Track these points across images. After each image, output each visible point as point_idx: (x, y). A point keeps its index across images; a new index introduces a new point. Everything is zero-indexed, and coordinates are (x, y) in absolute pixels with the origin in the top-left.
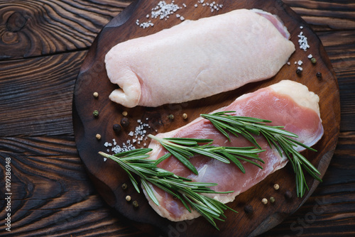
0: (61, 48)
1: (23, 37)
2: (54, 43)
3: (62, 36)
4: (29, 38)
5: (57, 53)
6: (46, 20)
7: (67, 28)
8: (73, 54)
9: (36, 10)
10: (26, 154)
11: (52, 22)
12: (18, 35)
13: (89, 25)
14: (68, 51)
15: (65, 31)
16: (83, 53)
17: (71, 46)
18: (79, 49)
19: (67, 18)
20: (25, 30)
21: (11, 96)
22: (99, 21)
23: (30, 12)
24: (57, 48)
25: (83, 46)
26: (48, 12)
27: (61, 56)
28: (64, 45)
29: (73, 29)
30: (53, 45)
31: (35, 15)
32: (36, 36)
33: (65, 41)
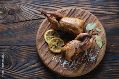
0: (24, 20)
1: (13, 17)
2: (23, 18)
4: (15, 17)
5: (23, 21)
6: (20, 11)
9: (17, 9)
10: (17, 51)
11: (22, 12)
13: (33, 13)
14: (27, 21)
15: (26, 15)
17: (28, 19)
18: (30, 20)
19: (27, 11)
20: (14, 14)
22: (36, 12)
26: (21, 9)
28: (25, 19)
29: (28, 14)
32: (17, 16)
33: (26, 18)
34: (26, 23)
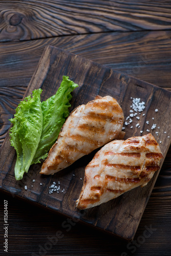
0: (43, 35)
1: (19, 29)
2: (39, 33)
3: (44, 29)
4: (23, 30)
5: (40, 38)
6: (33, 19)
7: (47, 24)
8: (50, 39)
9: (27, 14)
10: (14, 97)
11: (38, 20)
12: (16, 28)
13: (60, 23)
14: (47, 37)
15: (46, 26)
16: (56, 39)
17: (49, 35)
18: (54, 37)
19: (47, 19)
20: (21, 25)
21: (11, 63)
22: (66, 21)
23: (24, 14)
24: (40, 35)
25: (56, 34)
26: (35, 15)
27: (42, 40)
28: (44, 34)
29: (50, 25)
30: (38, 34)
31: (27, 16)
32: (27, 28)
33: (45, 32)
34: (46, 43)
